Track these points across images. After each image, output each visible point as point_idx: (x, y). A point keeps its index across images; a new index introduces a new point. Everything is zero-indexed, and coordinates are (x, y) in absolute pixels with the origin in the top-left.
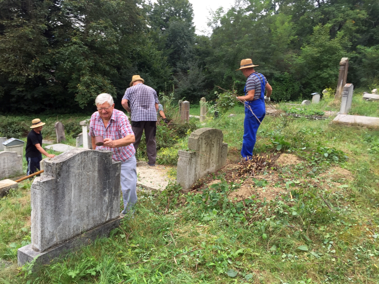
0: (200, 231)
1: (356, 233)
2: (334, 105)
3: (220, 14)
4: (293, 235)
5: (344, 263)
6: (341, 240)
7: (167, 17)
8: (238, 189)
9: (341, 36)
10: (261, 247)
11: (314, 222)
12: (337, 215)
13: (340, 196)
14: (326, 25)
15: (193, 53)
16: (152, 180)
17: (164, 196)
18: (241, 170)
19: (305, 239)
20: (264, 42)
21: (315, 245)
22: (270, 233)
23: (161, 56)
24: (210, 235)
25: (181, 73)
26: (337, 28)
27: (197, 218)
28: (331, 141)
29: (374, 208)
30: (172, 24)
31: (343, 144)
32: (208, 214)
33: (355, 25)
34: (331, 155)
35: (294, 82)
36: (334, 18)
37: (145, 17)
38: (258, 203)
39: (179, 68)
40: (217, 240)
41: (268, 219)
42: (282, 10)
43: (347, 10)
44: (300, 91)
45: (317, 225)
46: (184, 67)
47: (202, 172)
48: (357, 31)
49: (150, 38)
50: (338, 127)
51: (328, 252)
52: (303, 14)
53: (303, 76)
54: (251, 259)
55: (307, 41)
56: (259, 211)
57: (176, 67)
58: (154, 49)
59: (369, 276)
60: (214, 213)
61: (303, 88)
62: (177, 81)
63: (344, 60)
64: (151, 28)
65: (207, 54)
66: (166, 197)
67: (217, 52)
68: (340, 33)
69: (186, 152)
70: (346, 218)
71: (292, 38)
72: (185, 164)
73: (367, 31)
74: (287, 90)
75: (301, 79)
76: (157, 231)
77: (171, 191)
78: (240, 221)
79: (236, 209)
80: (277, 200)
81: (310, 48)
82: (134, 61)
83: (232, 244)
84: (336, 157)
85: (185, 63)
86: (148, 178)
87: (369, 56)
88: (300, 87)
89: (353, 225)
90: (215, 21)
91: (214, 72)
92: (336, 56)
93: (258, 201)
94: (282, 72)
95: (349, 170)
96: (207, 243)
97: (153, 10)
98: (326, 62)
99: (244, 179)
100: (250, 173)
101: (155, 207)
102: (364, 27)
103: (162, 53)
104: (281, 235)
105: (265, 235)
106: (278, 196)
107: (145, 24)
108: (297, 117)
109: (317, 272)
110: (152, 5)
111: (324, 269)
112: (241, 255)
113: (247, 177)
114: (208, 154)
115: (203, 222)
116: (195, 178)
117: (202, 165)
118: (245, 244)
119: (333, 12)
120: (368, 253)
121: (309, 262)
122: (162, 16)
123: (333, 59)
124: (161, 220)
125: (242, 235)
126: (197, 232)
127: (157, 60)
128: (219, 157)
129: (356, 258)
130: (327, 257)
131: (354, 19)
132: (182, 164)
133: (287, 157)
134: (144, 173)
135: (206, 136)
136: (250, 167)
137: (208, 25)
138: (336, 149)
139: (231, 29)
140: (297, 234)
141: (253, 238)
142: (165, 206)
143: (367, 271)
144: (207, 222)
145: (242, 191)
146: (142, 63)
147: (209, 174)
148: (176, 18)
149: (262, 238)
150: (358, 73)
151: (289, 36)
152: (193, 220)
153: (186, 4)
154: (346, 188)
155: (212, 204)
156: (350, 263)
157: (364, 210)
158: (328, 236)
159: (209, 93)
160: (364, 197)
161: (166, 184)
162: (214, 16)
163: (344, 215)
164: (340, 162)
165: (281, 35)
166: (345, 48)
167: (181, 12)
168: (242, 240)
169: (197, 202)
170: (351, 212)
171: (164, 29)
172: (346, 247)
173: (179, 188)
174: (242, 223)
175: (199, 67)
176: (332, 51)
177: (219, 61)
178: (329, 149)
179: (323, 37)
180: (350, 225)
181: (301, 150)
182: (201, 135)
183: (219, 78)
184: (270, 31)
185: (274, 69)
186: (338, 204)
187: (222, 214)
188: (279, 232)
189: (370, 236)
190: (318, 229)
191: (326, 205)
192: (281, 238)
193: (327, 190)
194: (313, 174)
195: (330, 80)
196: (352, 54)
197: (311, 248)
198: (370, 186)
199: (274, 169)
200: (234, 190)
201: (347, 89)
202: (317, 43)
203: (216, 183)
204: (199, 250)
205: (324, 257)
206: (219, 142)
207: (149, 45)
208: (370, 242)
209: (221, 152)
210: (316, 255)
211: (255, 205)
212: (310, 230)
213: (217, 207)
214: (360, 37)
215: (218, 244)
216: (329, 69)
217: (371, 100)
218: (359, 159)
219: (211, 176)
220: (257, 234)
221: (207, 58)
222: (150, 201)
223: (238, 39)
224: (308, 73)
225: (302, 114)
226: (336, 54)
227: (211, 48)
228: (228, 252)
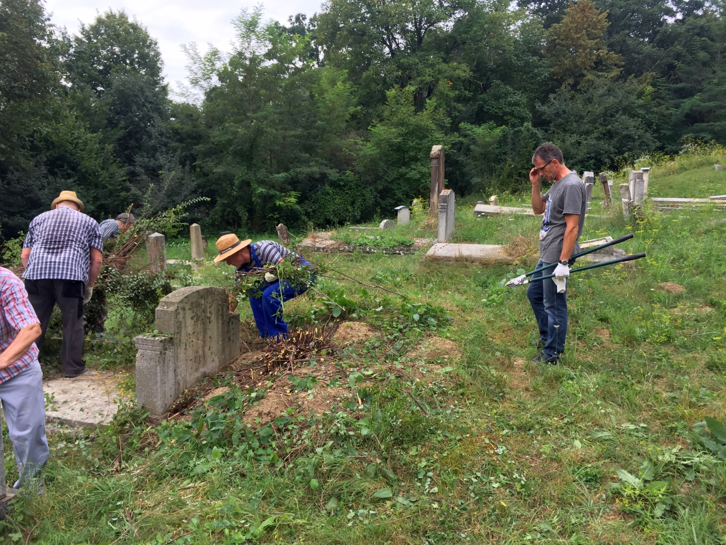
0: (187, 497)
1: (469, 450)
2: (429, 226)
3: (215, 62)
4: (365, 472)
5: (453, 508)
6: (446, 467)
7: (105, 65)
8: (262, 400)
9: (433, 107)
10: (310, 506)
11: (398, 442)
12: (437, 422)
13: (440, 387)
14: (407, 88)
15: (167, 138)
16: (83, 406)
17: (111, 436)
18: (268, 363)
19: (385, 476)
20: (304, 117)
21: (403, 484)
22: (324, 477)
23: (99, 143)
24: (209, 501)
25: (145, 177)
26: (425, 94)
27: (180, 470)
28: (424, 292)
29: (496, 401)
30: (117, 79)
31: (443, 295)
32: (203, 460)
33: (453, 88)
34: (424, 317)
35: (364, 188)
36: (418, 76)
37: (55, 65)
38: (300, 423)
39: (140, 166)
40: (222, 510)
41: (319, 450)
42: (329, 60)
43: (438, 63)
44: (377, 204)
45: (405, 446)
46: (151, 164)
47: (189, 375)
48: (458, 99)
49: (71, 108)
50: (434, 265)
51: (425, 492)
52: (366, 68)
53: (378, 178)
54: (291, 534)
55: (378, 116)
56: (303, 437)
57: (134, 166)
58: (82, 130)
59: (494, 524)
60: (216, 455)
61: (380, 198)
62: (138, 193)
63: (436, 149)
64: (72, 88)
65: (197, 138)
66: (114, 437)
67: (217, 135)
68: (431, 103)
69: (152, 339)
70: (452, 426)
71: (352, 109)
72: (152, 363)
73: (473, 99)
74: (353, 203)
75: (375, 182)
76: (97, 513)
77: (126, 422)
78: (269, 463)
79: (259, 440)
80: (335, 410)
81: (386, 128)
82: (36, 155)
83: (253, 512)
84: (433, 320)
85: (153, 156)
86: (75, 403)
87: (480, 141)
88: (375, 197)
89: (464, 436)
90: (206, 77)
91: (213, 173)
92: (428, 142)
93: (301, 418)
94: (341, 170)
95: (454, 341)
96: (202, 518)
97: (72, 51)
98: (413, 151)
99: (274, 379)
100: (286, 366)
101: (90, 462)
102: (467, 92)
103: (101, 137)
104: (343, 476)
105: (314, 483)
106: (336, 403)
107: (56, 80)
108: (368, 253)
109: (409, 534)
110: (69, 40)
111: (419, 526)
112: (270, 529)
113: (279, 374)
114: (201, 337)
115: (194, 476)
116: (177, 389)
117: (189, 362)
118: (278, 505)
119: (415, 65)
120: (490, 482)
121: (395, 518)
122: (94, 64)
123: (425, 147)
124: (105, 487)
125: (272, 489)
126: (180, 500)
127: (91, 151)
128: (223, 340)
129: (472, 495)
130: (425, 502)
131: (450, 78)
132: (145, 364)
133: (352, 328)
134: (65, 392)
135: (192, 303)
136: (284, 355)
137: (192, 83)
138: (431, 306)
139: (240, 92)
140: (371, 469)
141: (293, 491)
142: (113, 457)
143: (490, 516)
144: (202, 477)
145: (269, 404)
146: (57, 159)
147: (205, 377)
148: (125, 68)
149: (309, 490)
150: (466, 169)
151: (347, 106)
152: (172, 476)
153: (145, 41)
154: (450, 373)
155: (211, 438)
156: (463, 506)
157: (481, 407)
158: (424, 463)
159: (208, 214)
160: (479, 385)
161: (114, 409)
162: (202, 66)
163: (448, 421)
164: (440, 327)
165: (333, 105)
166: (441, 127)
167: (136, 56)
168: (272, 500)
169: (179, 438)
170: (460, 414)
171: (102, 89)
172: (454, 478)
173: (143, 414)
174: (272, 465)
175: (183, 164)
176: (421, 133)
177: (221, 152)
178: (420, 306)
179: (404, 109)
180: (458, 438)
181: (376, 313)
182: (182, 301)
183: (224, 185)
184: (312, 96)
185: (326, 165)
186: (438, 403)
187: (232, 454)
188: (339, 470)
189: (492, 452)
190: (407, 453)
191: (418, 408)
192: (345, 482)
193: (418, 380)
194: (396, 354)
195: (423, 183)
196: (453, 138)
197: (397, 491)
198: (488, 364)
199: (328, 354)
200: (255, 404)
201: (445, 199)
202: (395, 119)
203: (221, 393)
204: (186, 537)
205: (420, 502)
206: (220, 313)
207: (71, 121)
208: (492, 463)
209: (228, 332)
210: (406, 502)
211: (295, 427)
212: (393, 458)
213: (222, 443)
214: (464, 109)
215: (225, 517)
216: (419, 164)
217: (486, 215)
218: (469, 318)
219: (211, 380)
220: (301, 482)
221: (197, 147)
222: (79, 451)
223: (254, 112)
224: (385, 172)
225: (377, 246)
226: (428, 137)
227: (202, 127)
228: (245, 528)
